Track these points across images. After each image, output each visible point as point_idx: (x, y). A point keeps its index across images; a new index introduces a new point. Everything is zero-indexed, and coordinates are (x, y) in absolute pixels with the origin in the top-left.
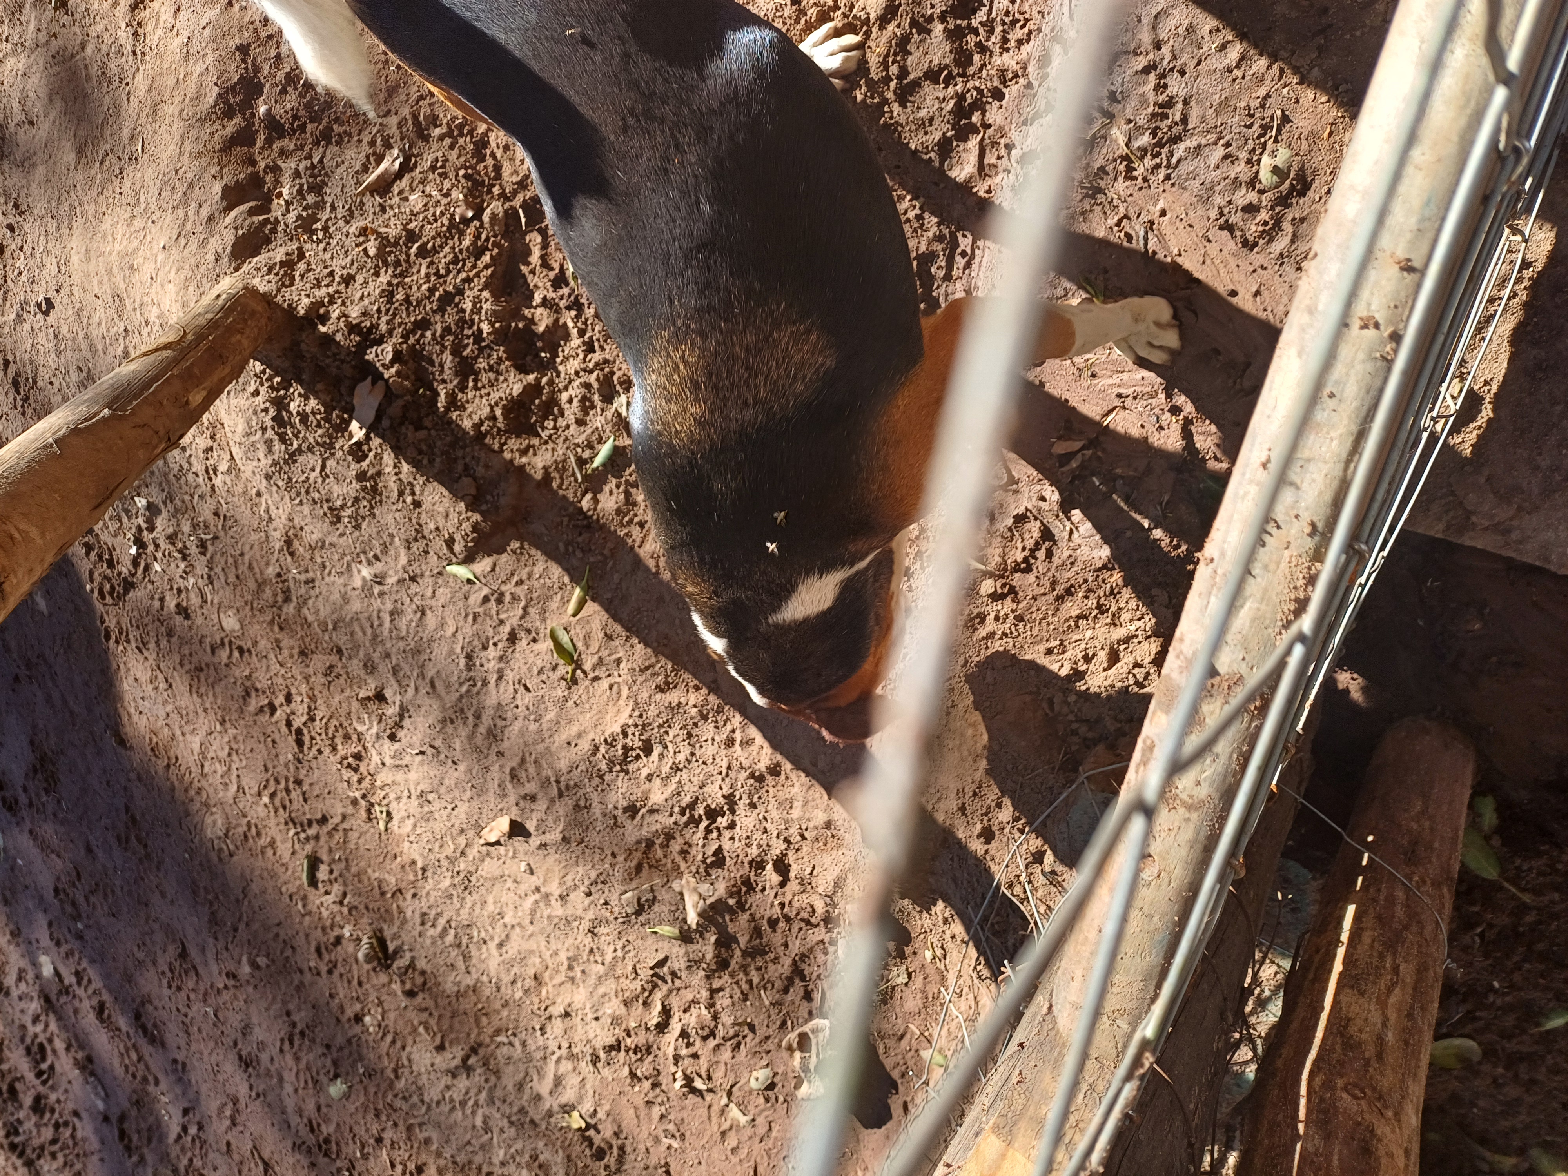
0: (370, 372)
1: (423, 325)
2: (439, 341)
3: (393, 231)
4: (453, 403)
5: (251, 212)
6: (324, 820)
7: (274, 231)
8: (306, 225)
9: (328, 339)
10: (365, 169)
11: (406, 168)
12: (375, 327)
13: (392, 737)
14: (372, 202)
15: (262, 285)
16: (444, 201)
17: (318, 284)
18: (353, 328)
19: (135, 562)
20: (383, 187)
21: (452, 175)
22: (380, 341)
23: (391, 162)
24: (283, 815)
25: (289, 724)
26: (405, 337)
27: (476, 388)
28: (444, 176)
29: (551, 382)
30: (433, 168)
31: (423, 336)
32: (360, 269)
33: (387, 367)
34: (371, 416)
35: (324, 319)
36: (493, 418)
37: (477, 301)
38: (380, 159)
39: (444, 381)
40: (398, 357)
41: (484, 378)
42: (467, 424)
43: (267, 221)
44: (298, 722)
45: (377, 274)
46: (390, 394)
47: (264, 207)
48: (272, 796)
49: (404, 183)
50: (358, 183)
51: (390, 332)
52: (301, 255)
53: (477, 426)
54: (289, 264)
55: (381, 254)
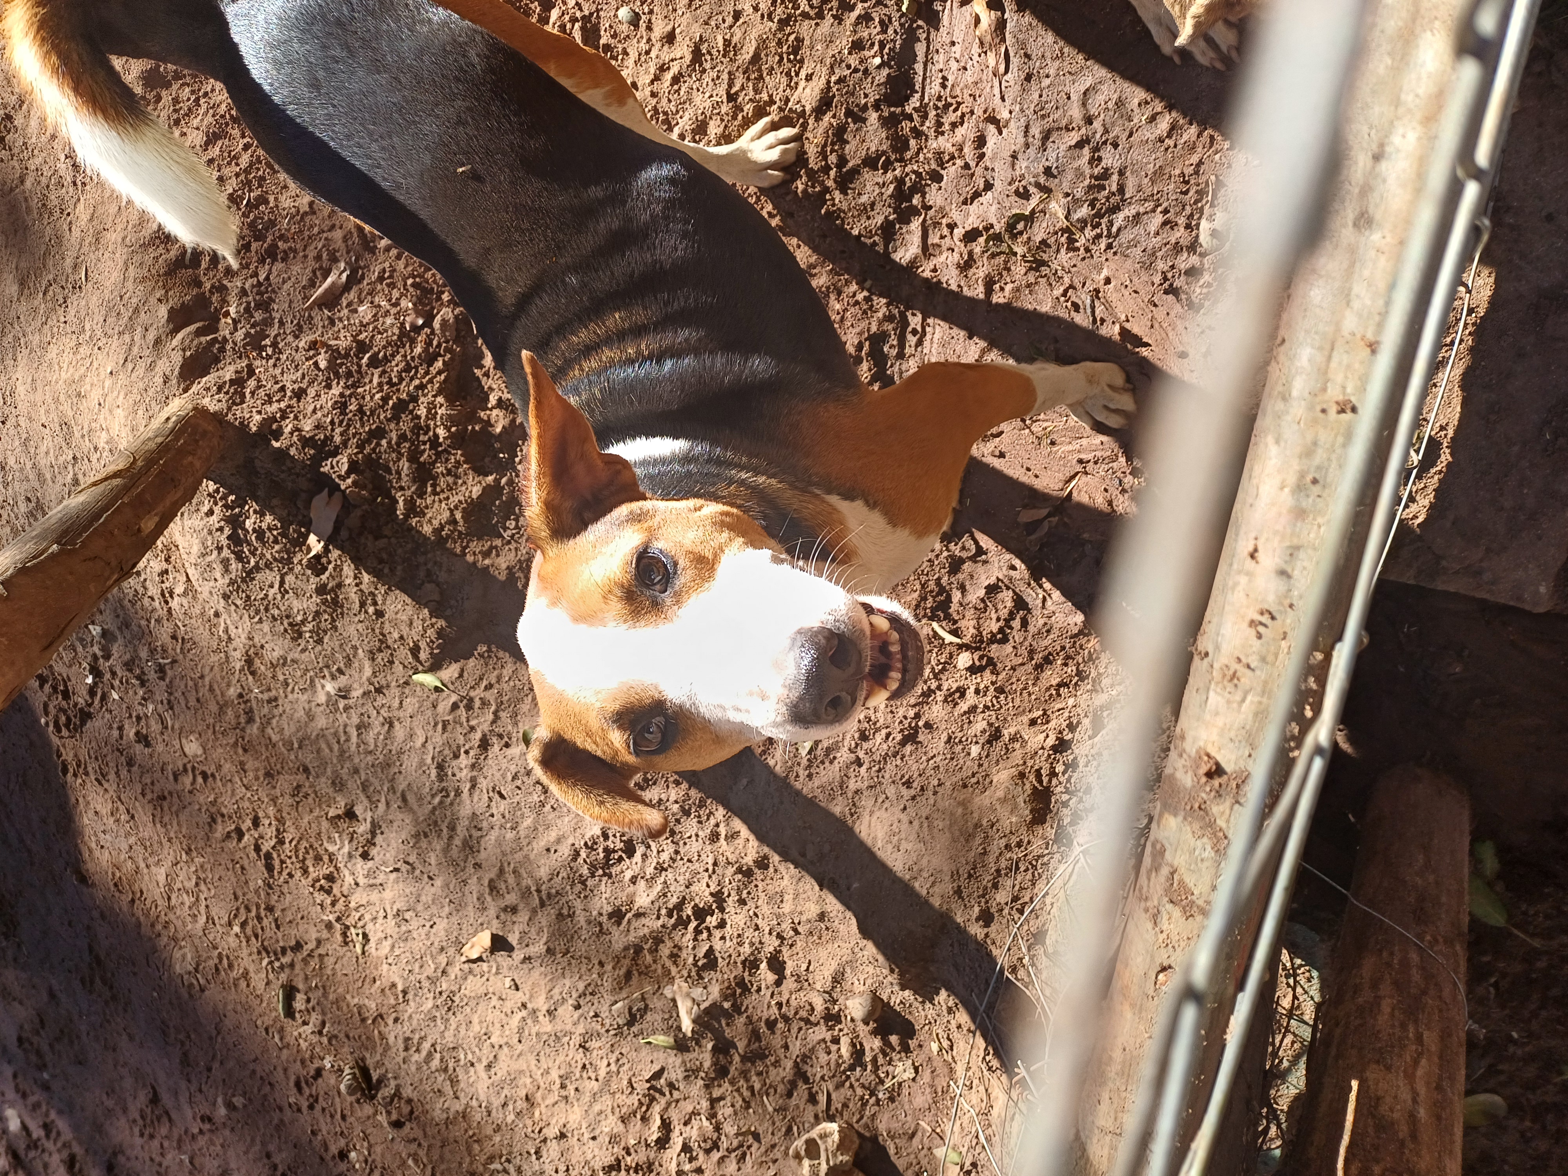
0: (327, 484)
1: (379, 433)
2: (395, 449)
3: (344, 342)
4: (412, 509)
5: (199, 333)
6: (298, 947)
7: (222, 350)
8: (255, 343)
9: (282, 453)
10: (312, 284)
11: (353, 280)
12: (329, 439)
13: (365, 856)
14: (320, 317)
15: (211, 404)
16: (394, 311)
17: (270, 402)
18: (307, 442)
19: (92, 691)
20: (331, 300)
21: (400, 284)
22: (335, 453)
23: (337, 276)
24: (255, 944)
25: (257, 849)
26: (361, 446)
27: (435, 493)
28: (392, 286)
29: (510, 482)
30: (381, 279)
31: (378, 444)
32: (311, 383)
33: (343, 478)
34: (329, 528)
35: (277, 434)
36: (453, 521)
37: (431, 408)
38: (326, 274)
39: (402, 488)
40: (353, 467)
41: (442, 482)
42: (427, 529)
43: (215, 340)
44: (266, 846)
45: (329, 387)
46: (347, 504)
47: (212, 327)
48: (243, 925)
49: (352, 295)
50: (306, 298)
51: (345, 443)
52: (251, 372)
53: (438, 531)
54: (238, 382)
55: (332, 366)
